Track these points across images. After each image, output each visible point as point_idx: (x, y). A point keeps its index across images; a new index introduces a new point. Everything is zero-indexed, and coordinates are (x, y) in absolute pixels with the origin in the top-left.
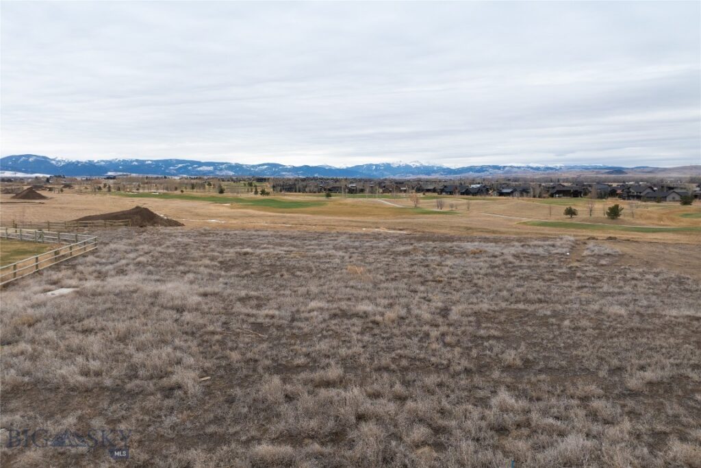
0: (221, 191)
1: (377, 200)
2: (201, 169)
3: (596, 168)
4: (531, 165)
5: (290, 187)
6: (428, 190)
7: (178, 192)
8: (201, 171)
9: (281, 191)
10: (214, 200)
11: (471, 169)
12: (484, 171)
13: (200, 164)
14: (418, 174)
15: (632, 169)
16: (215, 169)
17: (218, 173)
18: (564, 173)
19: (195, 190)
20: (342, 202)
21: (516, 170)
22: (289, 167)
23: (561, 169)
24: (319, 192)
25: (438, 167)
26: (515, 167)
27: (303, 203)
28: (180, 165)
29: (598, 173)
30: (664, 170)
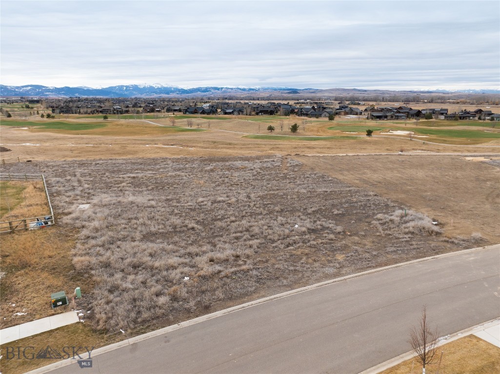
1: (143, 120)
3: (281, 89)
4: (240, 87)
6: (175, 110)
11: (199, 90)
12: (207, 91)
14: (160, 93)
15: (303, 90)
18: (262, 93)
21: (230, 90)
22: (51, 88)
23: (259, 90)
25: (174, 88)
26: (229, 88)
29: (282, 93)
30: (321, 91)
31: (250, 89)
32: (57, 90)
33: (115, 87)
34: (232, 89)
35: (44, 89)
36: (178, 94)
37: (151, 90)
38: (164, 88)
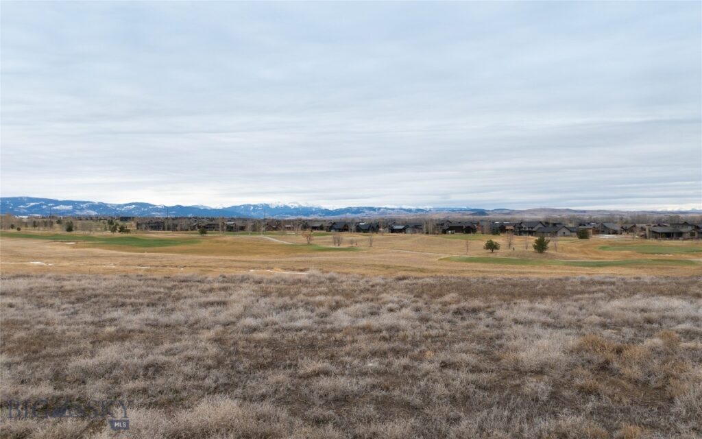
0: (70, 229)
1: (262, 236)
2: (58, 207)
3: (461, 210)
4: (404, 207)
5: (157, 225)
6: (315, 228)
7: (15, 231)
8: (57, 210)
9: (146, 229)
10: (55, 238)
11: (348, 210)
12: (361, 212)
13: (57, 203)
14: (297, 214)
15: (493, 211)
16: (75, 208)
17: (78, 213)
18: (434, 214)
19: (37, 228)
20: (219, 239)
21: (390, 211)
22: (159, 207)
23: (430, 210)
24: (192, 230)
25: (316, 209)
26: (389, 209)
27: (171, 240)
28: (32, 204)
29: (463, 214)
31: (419, 210)
32: (167, 209)
33: (240, 207)
34: (393, 209)
35: (150, 207)
36: (320, 216)
37: (286, 210)
38: (304, 208)
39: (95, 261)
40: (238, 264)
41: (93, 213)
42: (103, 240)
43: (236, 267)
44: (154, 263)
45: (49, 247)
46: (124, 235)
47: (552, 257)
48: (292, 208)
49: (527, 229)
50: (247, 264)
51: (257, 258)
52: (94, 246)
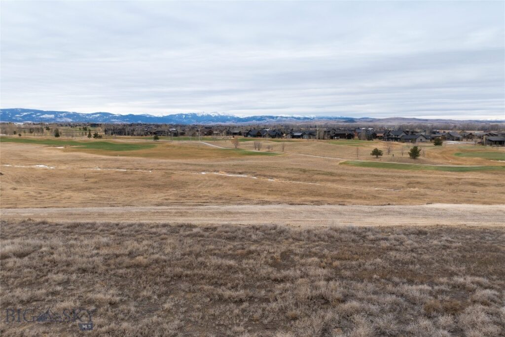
0: (57, 135)
1: (200, 142)
2: (44, 116)
3: (336, 118)
4: (294, 116)
5: (120, 131)
6: (235, 134)
7: (16, 136)
8: (43, 118)
9: (112, 134)
10: (48, 143)
12: (263, 120)
13: (43, 113)
14: (217, 121)
15: (359, 119)
16: (56, 117)
17: (58, 120)
18: (317, 121)
19: (33, 134)
22: (117, 116)
23: (314, 119)
24: (146, 135)
25: (230, 117)
27: (134, 145)
28: (25, 114)
29: (338, 122)
30: (379, 120)
31: (305, 118)
32: (122, 117)
33: (175, 115)
34: (287, 118)
35: (110, 116)
36: (234, 122)
37: (209, 118)
38: (222, 117)
39: (84, 165)
40: (191, 167)
41: (70, 120)
42: (83, 144)
43: (190, 170)
44: (128, 166)
45: (46, 151)
46: (98, 140)
47: (423, 162)
48: (213, 116)
49: (394, 136)
50: (198, 168)
51: (202, 161)
52: (79, 150)
